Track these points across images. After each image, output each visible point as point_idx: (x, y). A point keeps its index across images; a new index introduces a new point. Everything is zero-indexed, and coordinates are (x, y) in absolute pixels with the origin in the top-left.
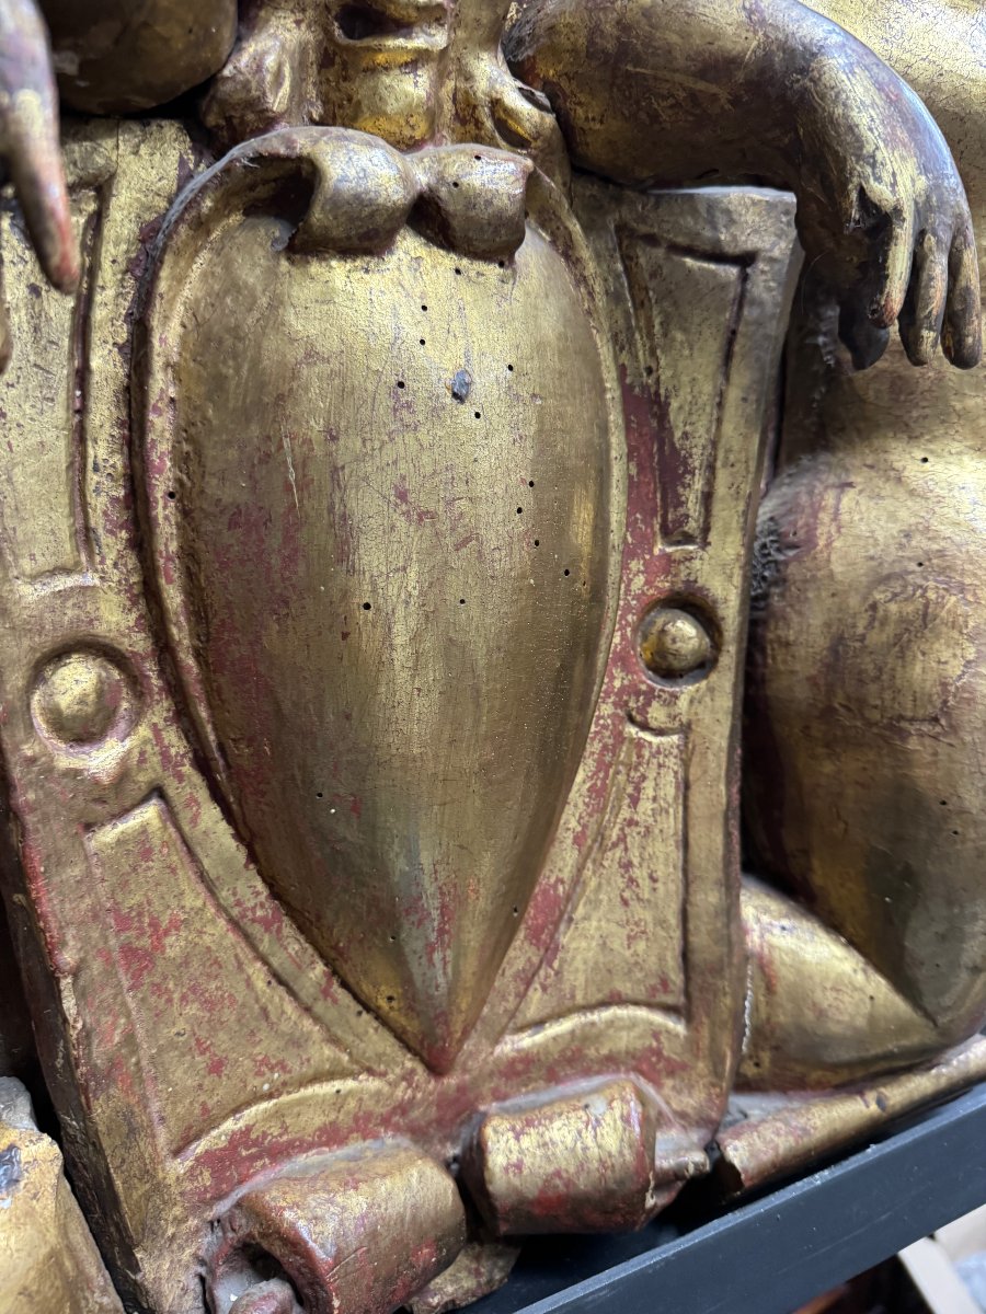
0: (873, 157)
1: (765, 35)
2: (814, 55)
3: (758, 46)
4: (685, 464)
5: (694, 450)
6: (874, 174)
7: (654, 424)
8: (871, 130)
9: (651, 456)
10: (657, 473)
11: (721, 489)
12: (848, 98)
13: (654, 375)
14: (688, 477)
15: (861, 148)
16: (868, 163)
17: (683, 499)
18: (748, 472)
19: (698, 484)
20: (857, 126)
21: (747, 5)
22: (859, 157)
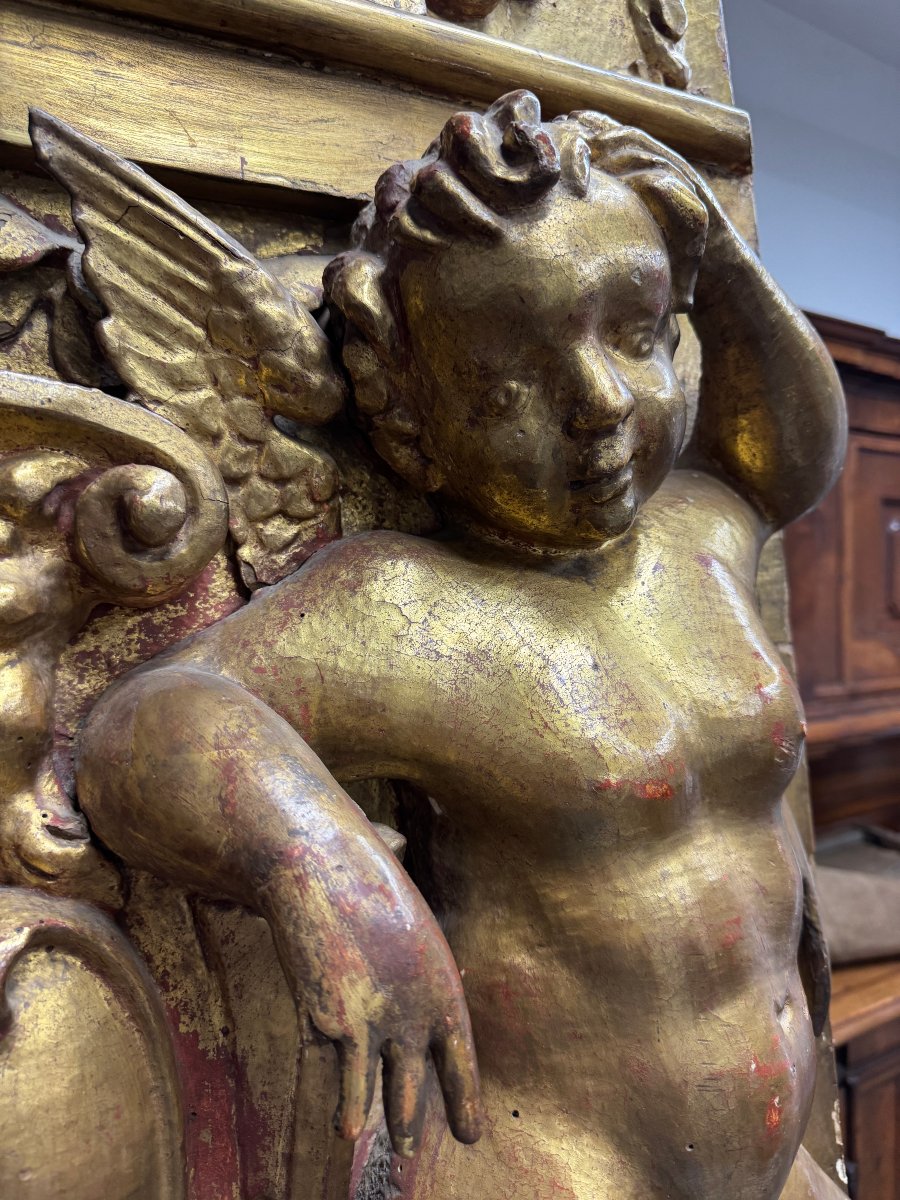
0: (319, 984)
1: (234, 832)
2: (273, 862)
3: (228, 842)
4: (265, 1125)
5: (273, 1111)
6: (320, 1002)
7: (231, 1083)
8: (317, 955)
9: (229, 1118)
10: (235, 1136)
11: (302, 1149)
12: (299, 917)
13: (231, 1036)
14: (268, 1139)
15: (308, 973)
16: (315, 990)
17: (263, 1162)
18: (327, 1137)
19: (280, 1147)
20: (305, 949)
21: (223, 795)
22: (307, 982)
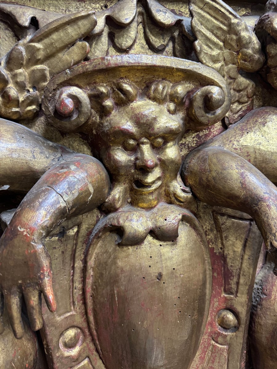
0: (275, 234)
1: (246, 192)
2: (260, 201)
3: (244, 195)
4: (231, 274)
5: (234, 270)
6: (275, 239)
7: (222, 262)
8: (275, 226)
9: (221, 271)
10: (223, 275)
11: (242, 281)
12: (268, 216)
13: (223, 250)
14: (232, 277)
15: (271, 231)
16: (273, 236)
17: (231, 283)
18: (249, 278)
19: (235, 280)
20: (271, 224)
21: (242, 182)
22: (271, 233)
